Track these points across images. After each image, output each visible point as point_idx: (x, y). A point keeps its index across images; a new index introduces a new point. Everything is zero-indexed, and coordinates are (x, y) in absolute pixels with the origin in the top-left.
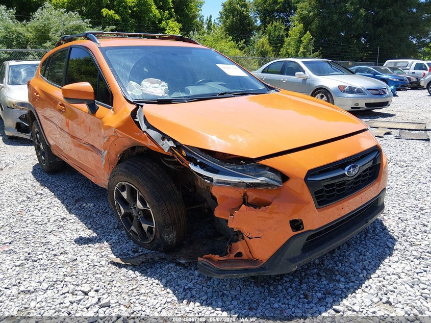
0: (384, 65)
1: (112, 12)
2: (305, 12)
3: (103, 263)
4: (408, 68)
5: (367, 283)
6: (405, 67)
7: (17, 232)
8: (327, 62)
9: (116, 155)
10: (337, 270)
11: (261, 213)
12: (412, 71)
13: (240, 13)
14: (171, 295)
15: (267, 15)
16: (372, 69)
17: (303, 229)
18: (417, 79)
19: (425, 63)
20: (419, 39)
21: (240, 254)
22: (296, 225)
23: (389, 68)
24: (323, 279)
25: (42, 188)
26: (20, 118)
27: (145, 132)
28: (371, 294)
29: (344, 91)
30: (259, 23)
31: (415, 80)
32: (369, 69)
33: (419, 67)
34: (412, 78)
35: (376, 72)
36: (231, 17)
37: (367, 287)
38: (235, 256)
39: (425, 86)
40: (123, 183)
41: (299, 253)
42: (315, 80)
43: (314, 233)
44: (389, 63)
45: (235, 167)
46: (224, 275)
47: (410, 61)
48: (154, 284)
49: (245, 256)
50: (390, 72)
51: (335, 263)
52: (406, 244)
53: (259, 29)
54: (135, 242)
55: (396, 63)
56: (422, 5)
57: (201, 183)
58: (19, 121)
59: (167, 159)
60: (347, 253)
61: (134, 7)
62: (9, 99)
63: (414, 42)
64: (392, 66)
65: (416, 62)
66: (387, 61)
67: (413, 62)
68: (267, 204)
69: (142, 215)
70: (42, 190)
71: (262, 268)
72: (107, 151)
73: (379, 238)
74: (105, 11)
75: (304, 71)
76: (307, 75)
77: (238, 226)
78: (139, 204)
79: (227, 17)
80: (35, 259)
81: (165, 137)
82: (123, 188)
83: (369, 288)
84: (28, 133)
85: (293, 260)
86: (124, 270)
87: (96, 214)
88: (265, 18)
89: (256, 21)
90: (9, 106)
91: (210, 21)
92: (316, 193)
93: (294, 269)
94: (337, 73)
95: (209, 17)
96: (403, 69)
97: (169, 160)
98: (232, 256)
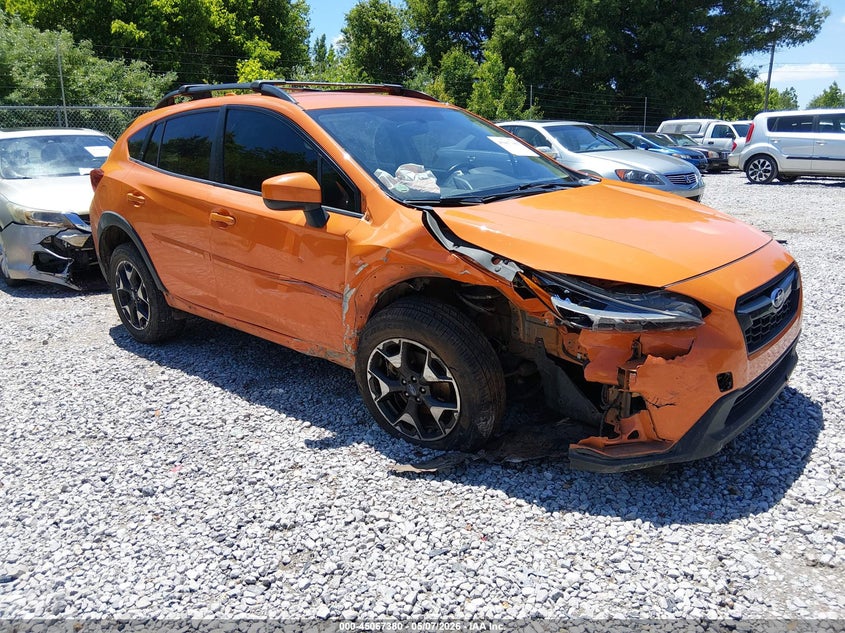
0: (658, 131)
1: (131, 27)
2: (509, 33)
3: (379, 474)
4: (701, 134)
5: (809, 466)
6: (695, 134)
7: (180, 443)
8: (587, 127)
9: (372, 295)
10: (756, 455)
11: (676, 367)
12: (708, 139)
13: (380, 32)
14: (526, 507)
15: (437, 35)
16: (640, 137)
17: (731, 387)
18: (720, 154)
19: (729, 124)
20: (710, 80)
21: (635, 435)
22: (725, 381)
23: (669, 135)
24: (743, 467)
25: (163, 369)
26: (42, 243)
27: (454, 252)
28: (821, 479)
29: (625, 180)
30: (421, 51)
31: (715, 155)
32: (635, 137)
33: (720, 132)
34: (710, 152)
35: (649, 144)
36: (367, 41)
37: (810, 471)
38: (629, 438)
39: (742, 167)
40: (396, 341)
41: (722, 426)
42: (574, 161)
43: (742, 393)
44: (667, 126)
45: (629, 298)
46: (619, 467)
47: (704, 122)
48: (488, 497)
49: (643, 438)
50: (670, 142)
51: (749, 444)
52: (836, 411)
53: (422, 63)
54: (408, 441)
55: (679, 127)
56: (716, 21)
57: (524, 334)
58: (40, 248)
59: (474, 297)
60: (760, 430)
61: (176, 15)
62: (16, 207)
63: (703, 86)
64: (673, 131)
65: (714, 123)
66: (664, 123)
67: (708, 124)
68: (683, 352)
69: (428, 393)
70: (163, 373)
71: (672, 453)
72: (354, 290)
73: (793, 406)
74: (116, 25)
75: (549, 144)
76: (557, 152)
77: (641, 389)
78: (429, 374)
79: (359, 39)
80: (254, 480)
81: (496, 258)
82: (393, 350)
83: (814, 472)
84: (61, 272)
85: (717, 437)
86: (420, 482)
87: (301, 403)
88: (434, 41)
89: (416, 49)
90: (18, 221)
91: (323, 46)
92: (747, 332)
93: (719, 449)
94: (607, 147)
95: (320, 38)
96: (694, 137)
97: (478, 298)
98: (625, 438)
